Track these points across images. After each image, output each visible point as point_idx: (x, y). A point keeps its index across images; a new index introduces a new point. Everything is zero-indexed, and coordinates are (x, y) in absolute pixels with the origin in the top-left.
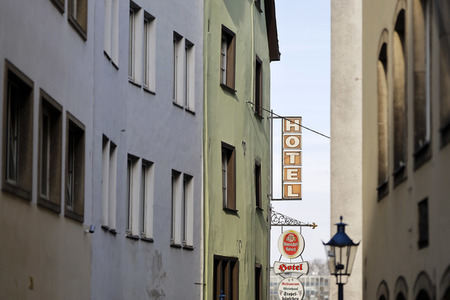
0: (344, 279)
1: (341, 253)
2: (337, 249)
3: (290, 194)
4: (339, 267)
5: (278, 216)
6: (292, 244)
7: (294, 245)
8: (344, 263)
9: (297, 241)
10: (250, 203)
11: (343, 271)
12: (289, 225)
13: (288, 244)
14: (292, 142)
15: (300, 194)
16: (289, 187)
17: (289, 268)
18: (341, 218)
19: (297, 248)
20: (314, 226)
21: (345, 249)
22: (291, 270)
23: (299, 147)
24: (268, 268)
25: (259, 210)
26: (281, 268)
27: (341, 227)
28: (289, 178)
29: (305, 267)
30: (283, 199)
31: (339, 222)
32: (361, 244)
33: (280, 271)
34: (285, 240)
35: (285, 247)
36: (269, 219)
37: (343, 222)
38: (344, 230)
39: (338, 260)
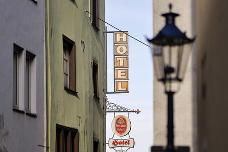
0: (174, 86)
1: (171, 54)
2: (166, 49)
3: (120, 89)
4: (168, 70)
5: (112, 105)
6: (122, 126)
7: (123, 126)
8: (174, 64)
9: (125, 123)
10: (88, 89)
11: (173, 75)
12: (119, 111)
13: (119, 126)
14: (121, 50)
15: (127, 88)
16: (120, 84)
17: (120, 143)
18: (170, 6)
19: (125, 128)
20: (138, 112)
21: (175, 49)
22: (122, 145)
23: (127, 54)
24: (104, 144)
25: (96, 97)
26: (114, 143)
27: (170, 17)
28: (119, 76)
29: (131, 142)
30: (115, 92)
31: (166, 10)
32: (197, 40)
33: (113, 146)
34: (117, 123)
35: (116, 128)
36: (105, 107)
37: (174, 11)
38: (173, 21)
39: (167, 61)
